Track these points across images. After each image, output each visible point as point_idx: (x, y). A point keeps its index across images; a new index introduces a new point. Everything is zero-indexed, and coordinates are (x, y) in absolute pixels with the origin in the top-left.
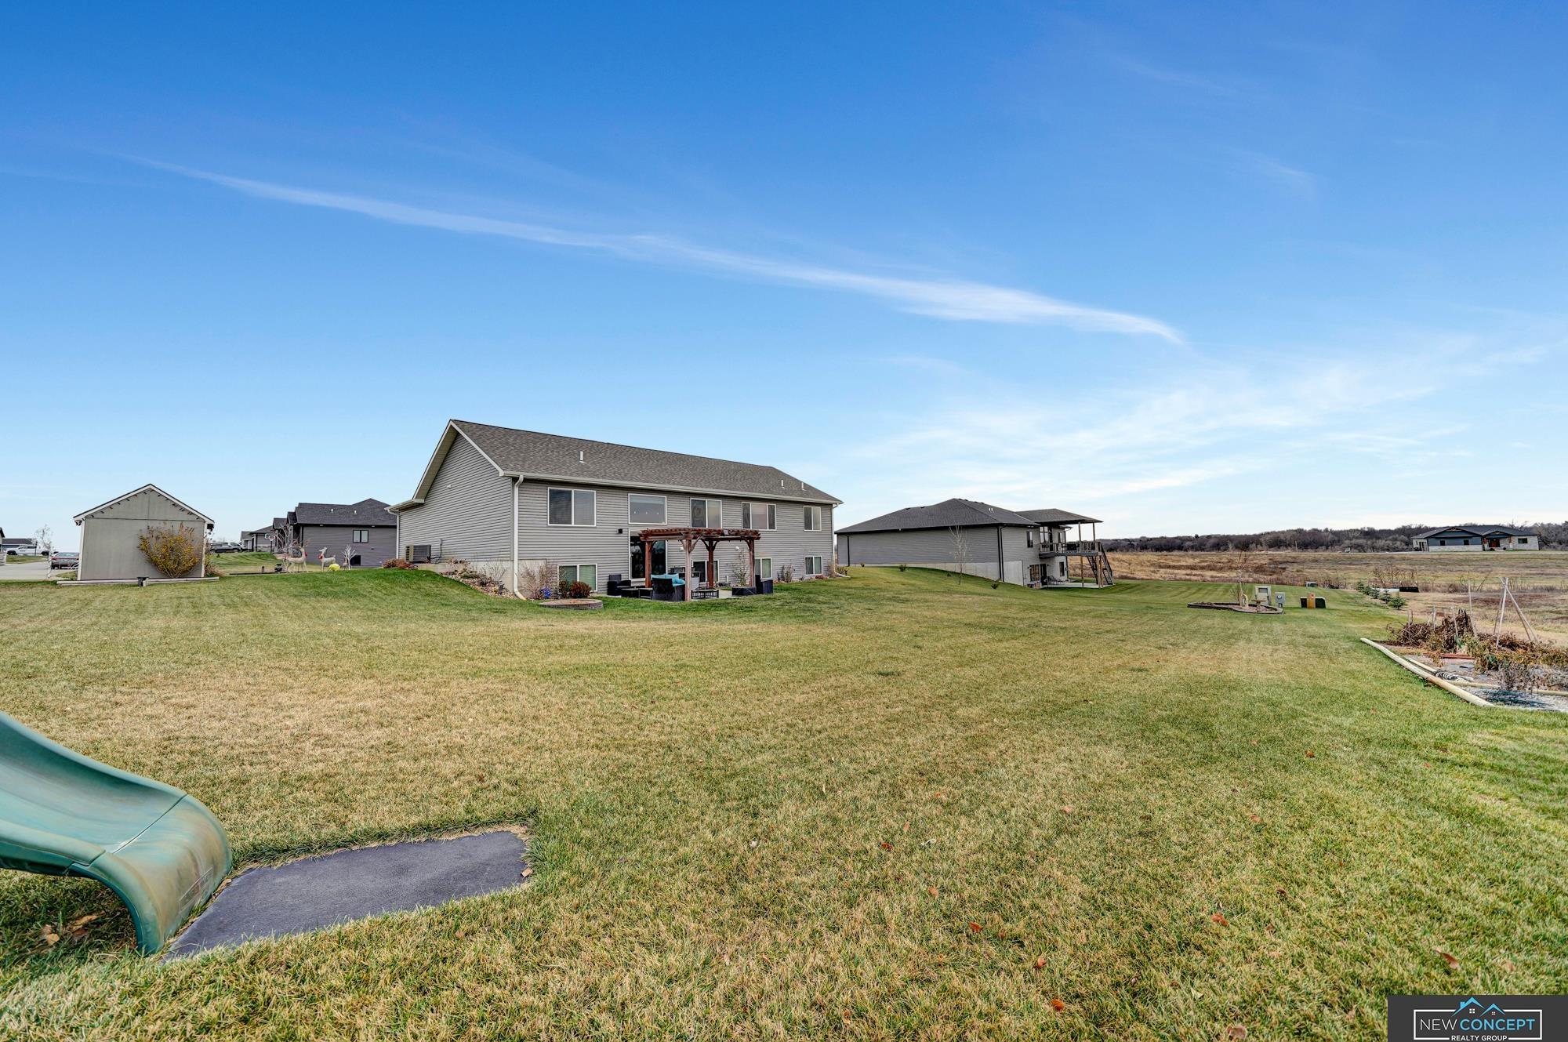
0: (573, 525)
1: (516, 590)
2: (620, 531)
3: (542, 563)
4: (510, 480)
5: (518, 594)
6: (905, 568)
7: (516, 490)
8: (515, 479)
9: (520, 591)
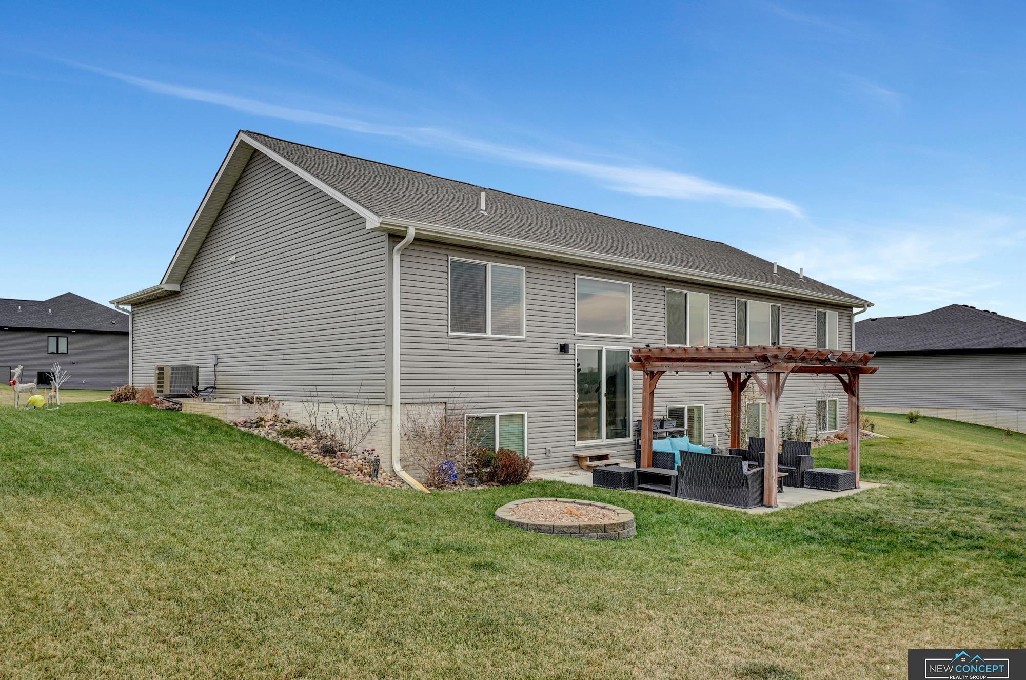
0: (489, 334)
1: (397, 467)
2: (564, 349)
3: (440, 411)
4: (385, 238)
5: (404, 475)
6: (917, 417)
7: (397, 258)
8: (395, 236)
9: (405, 467)
